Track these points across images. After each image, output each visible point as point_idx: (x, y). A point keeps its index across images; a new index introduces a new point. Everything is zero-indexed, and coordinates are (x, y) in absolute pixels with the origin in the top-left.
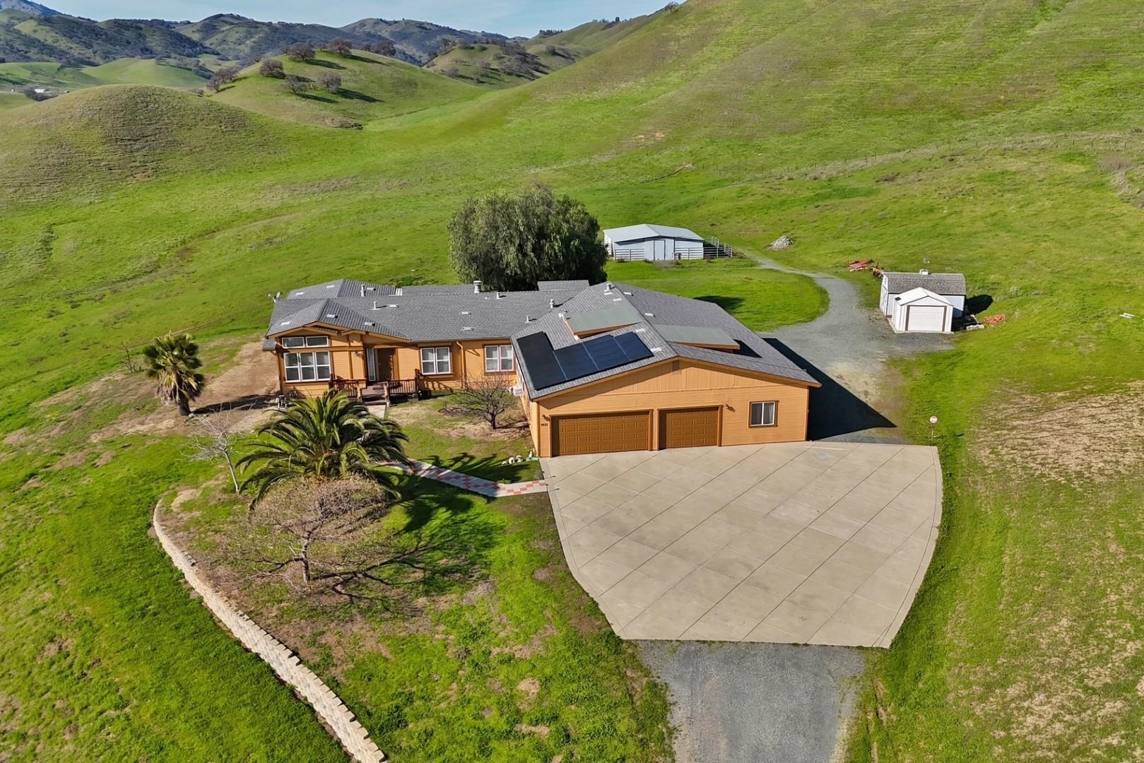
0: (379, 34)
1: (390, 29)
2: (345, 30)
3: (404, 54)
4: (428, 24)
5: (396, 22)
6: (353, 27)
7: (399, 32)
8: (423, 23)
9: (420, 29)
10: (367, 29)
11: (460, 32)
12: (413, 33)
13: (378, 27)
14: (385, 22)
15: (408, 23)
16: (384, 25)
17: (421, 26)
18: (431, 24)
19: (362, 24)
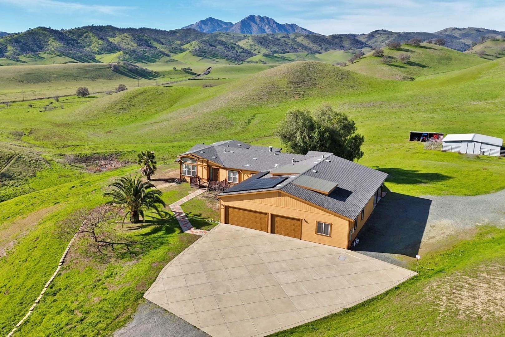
0: (453, 35)
1: (460, 32)
2: (436, 34)
3: (465, 44)
4: (482, 29)
5: (464, 29)
6: (440, 33)
7: (464, 34)
8: (479, 29)
9: (477, 32)
10: (447, 33)
11: (500, 32)
12: (472, 34)
13: (453, 32)
14: (458, 29)
15: (470, 29)
16: (457, 30)
17: (478, 30)
18: (484, 29)
19: (446, 30)
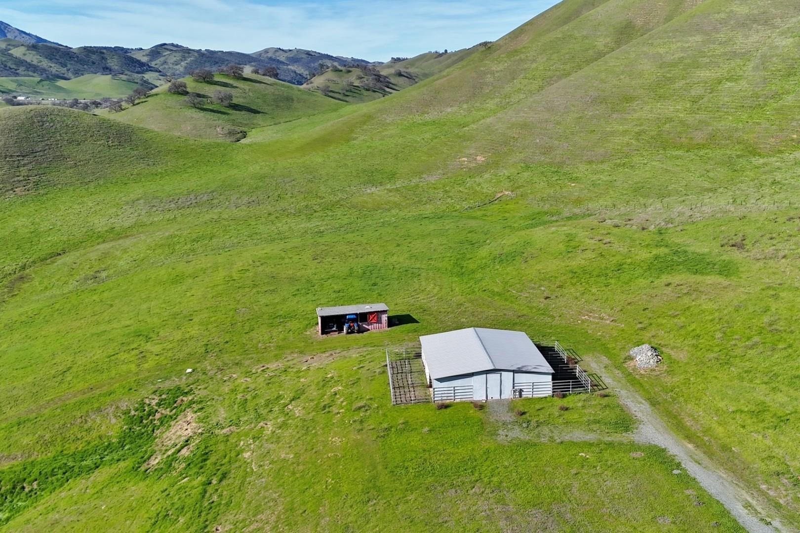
0: (278, 58)
1: (286, 55)
2: (254, 56)
3: (295, 72)
4: (313, 52)
5: (290, 50)
6: (260, 54)
7: (292, 58)
8: (309, 51)
9: (307, 56)
10: (270, 55)
11: (335, 58)
12: (302, 58)
13: (277, 54)
14: (283, 50)
15: (299, 51)
16: (281, 52)
17: (308, 53)
18: (315, 52)
19: (266, 51)
